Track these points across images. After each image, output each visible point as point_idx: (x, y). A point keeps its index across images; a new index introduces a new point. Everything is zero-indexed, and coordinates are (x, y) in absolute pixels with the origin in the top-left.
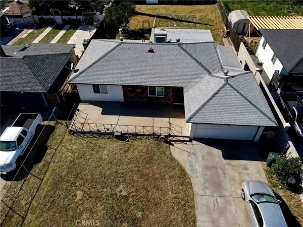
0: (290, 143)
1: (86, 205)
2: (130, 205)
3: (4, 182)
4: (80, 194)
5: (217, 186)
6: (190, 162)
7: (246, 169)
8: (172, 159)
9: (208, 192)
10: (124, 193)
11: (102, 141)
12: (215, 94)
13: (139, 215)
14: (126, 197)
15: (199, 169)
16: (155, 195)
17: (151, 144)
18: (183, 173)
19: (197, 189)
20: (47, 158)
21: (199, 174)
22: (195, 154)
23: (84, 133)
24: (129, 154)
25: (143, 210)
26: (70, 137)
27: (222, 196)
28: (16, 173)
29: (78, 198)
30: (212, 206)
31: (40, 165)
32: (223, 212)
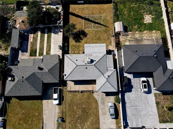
0: (120, 94)
1: (77, 110)
2: (86, 109)
3: (58, 106)
4: (75, 108)
5: (103, 103)
6: (98, 98)
7: (110, 98)
8: (94, 97)
9: (102, 105)
10: (84, 107)
11: (76, 93)
12: (104, 84)
13: (88, 111)
14: (85, 108)
15: (100, 99)
16: (91, 107)
17: (88, 93)
18: (96, 101)
19: (99, 104)
20: (65, 99)
21: (100, 101)
22: (99, 95)
23: (71, 91)
24: (84, 97)
25: (88, 110)
26: (68, 93)
27: (104, 105)
28: (59, 104)
29: (75, 109)
30: (102, 108)
31: (64, 101)
32: (104, 109)
